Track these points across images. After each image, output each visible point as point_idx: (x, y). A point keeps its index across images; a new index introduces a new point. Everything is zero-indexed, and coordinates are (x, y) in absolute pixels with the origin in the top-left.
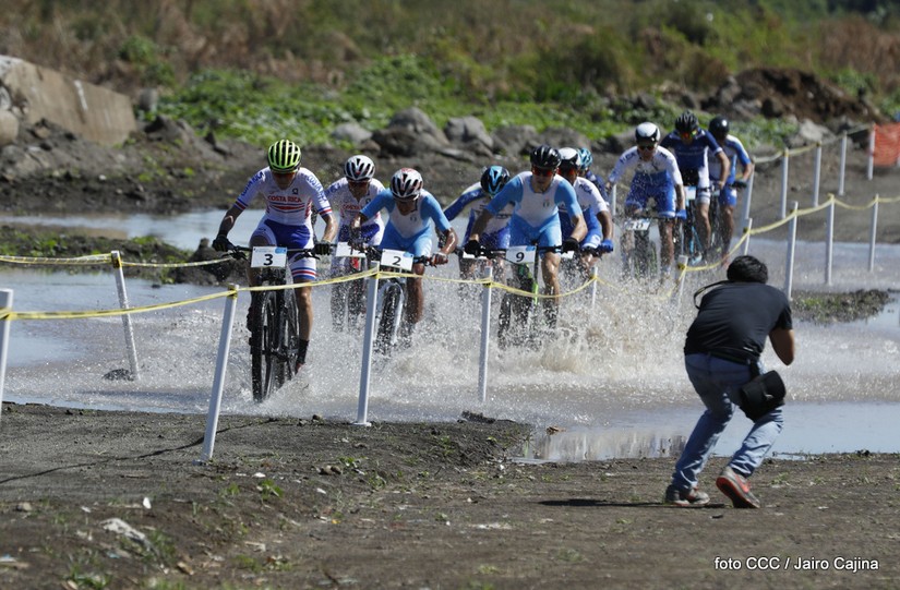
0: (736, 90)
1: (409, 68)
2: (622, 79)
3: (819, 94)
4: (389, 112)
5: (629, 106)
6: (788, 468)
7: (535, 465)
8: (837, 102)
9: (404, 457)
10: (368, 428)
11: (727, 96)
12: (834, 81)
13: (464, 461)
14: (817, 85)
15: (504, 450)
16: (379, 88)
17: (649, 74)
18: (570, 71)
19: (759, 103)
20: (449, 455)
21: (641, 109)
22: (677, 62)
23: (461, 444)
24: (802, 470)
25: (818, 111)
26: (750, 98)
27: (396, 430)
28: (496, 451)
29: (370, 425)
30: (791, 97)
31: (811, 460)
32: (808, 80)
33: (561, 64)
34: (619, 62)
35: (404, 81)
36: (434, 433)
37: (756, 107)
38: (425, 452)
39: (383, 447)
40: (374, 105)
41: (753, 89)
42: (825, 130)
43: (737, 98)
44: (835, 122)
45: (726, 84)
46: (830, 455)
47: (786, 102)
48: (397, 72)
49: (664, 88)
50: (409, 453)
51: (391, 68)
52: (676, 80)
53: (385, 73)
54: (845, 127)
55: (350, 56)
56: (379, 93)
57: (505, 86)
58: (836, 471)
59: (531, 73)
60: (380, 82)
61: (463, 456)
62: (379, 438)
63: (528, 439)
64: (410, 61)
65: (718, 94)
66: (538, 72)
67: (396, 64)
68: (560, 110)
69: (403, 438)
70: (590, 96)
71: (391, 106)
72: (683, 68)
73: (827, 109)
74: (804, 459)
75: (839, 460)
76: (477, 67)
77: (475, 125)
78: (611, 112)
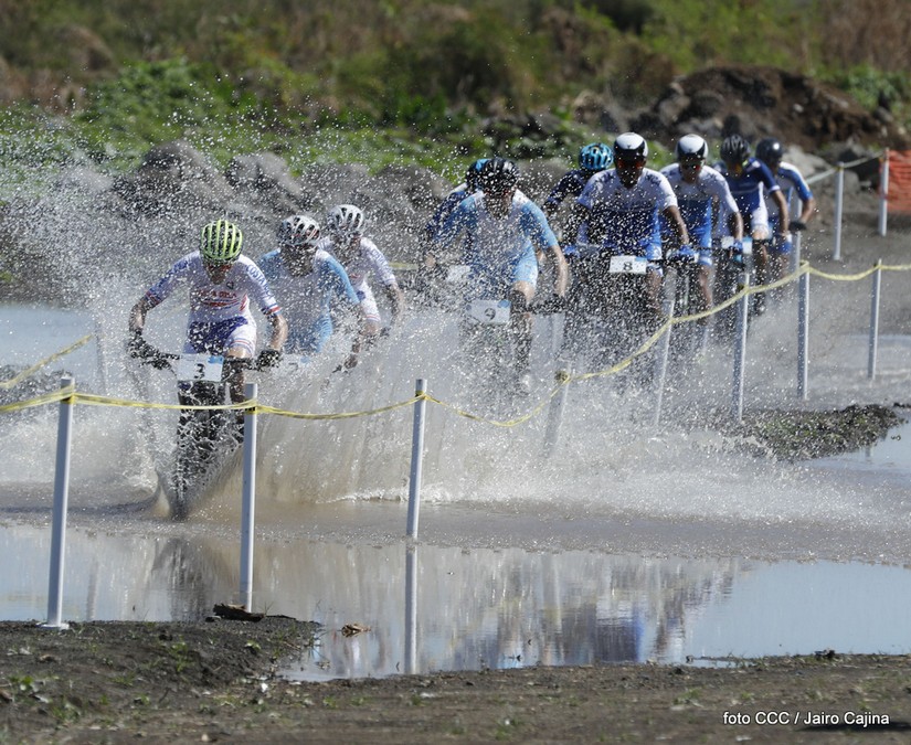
0: (683, 102)
1: (177, 79)
2: (514, 89)
3: (812, 106)
4: (145, 147)
5: (517, 130)
6: (704, 680)
7: (316, 684)
8: (839, 117)
9: (114, 674)
10: (64, 631)
11: (669, 112)
12: (843, 86)
13: (207, 679)
14: (808, 92)
15: (272, 661)
16: (132, 111)
17: (559, 80)
18: (434, 78)
19: (719, 123)
20: (185, 671)
21: (536, 136)
22: (600, 61)
23: (204, 654)
24: (726, 683)
25: (811, 131)
26: (704, 115)
27: (107, 634)
28: (258, 663)
29: (66, 627)
30: (768, 111)
31: (743, 668)
32: (794, 84)
33: (421, 68)
34: (509, 62)
35: (168, 100)
36: (163, 638)
37: (715, 128)
38: (147, 667)
39: (83, 661)
40: (121, 138)
41: (710, 99)
42: (820, 162)
43: (685, 116)
44: (836, 148)
45: (668, 94)
46: (773, 660)
47: (759, 119)
48: (157, 86)
49: (579, 101)
50: (122, 668)
51: (149, 79)
52: (600, 89)
53: (140, 87)
54: (848, 156)
55: (97, 62)
56: (132, 119)
57: (334, 103)
58: (775, 682)
59: (375, 82)
60: (133, 101)
61: (205, 671)
62: (77, 647)
63: (311, 644)
64: (178, 68)
65: (656, 109)
66: (385, 81)
67: (157, 73)
68: (411, 139)
69: (115, 646)
70: (463, 115)
71: (148, 138)
72: (608, 70)
73: (825, 129)
74: (733, 665)
75: (785, 666)
76: (292, 76)
77: (274, 166)
78: (489, 141)
